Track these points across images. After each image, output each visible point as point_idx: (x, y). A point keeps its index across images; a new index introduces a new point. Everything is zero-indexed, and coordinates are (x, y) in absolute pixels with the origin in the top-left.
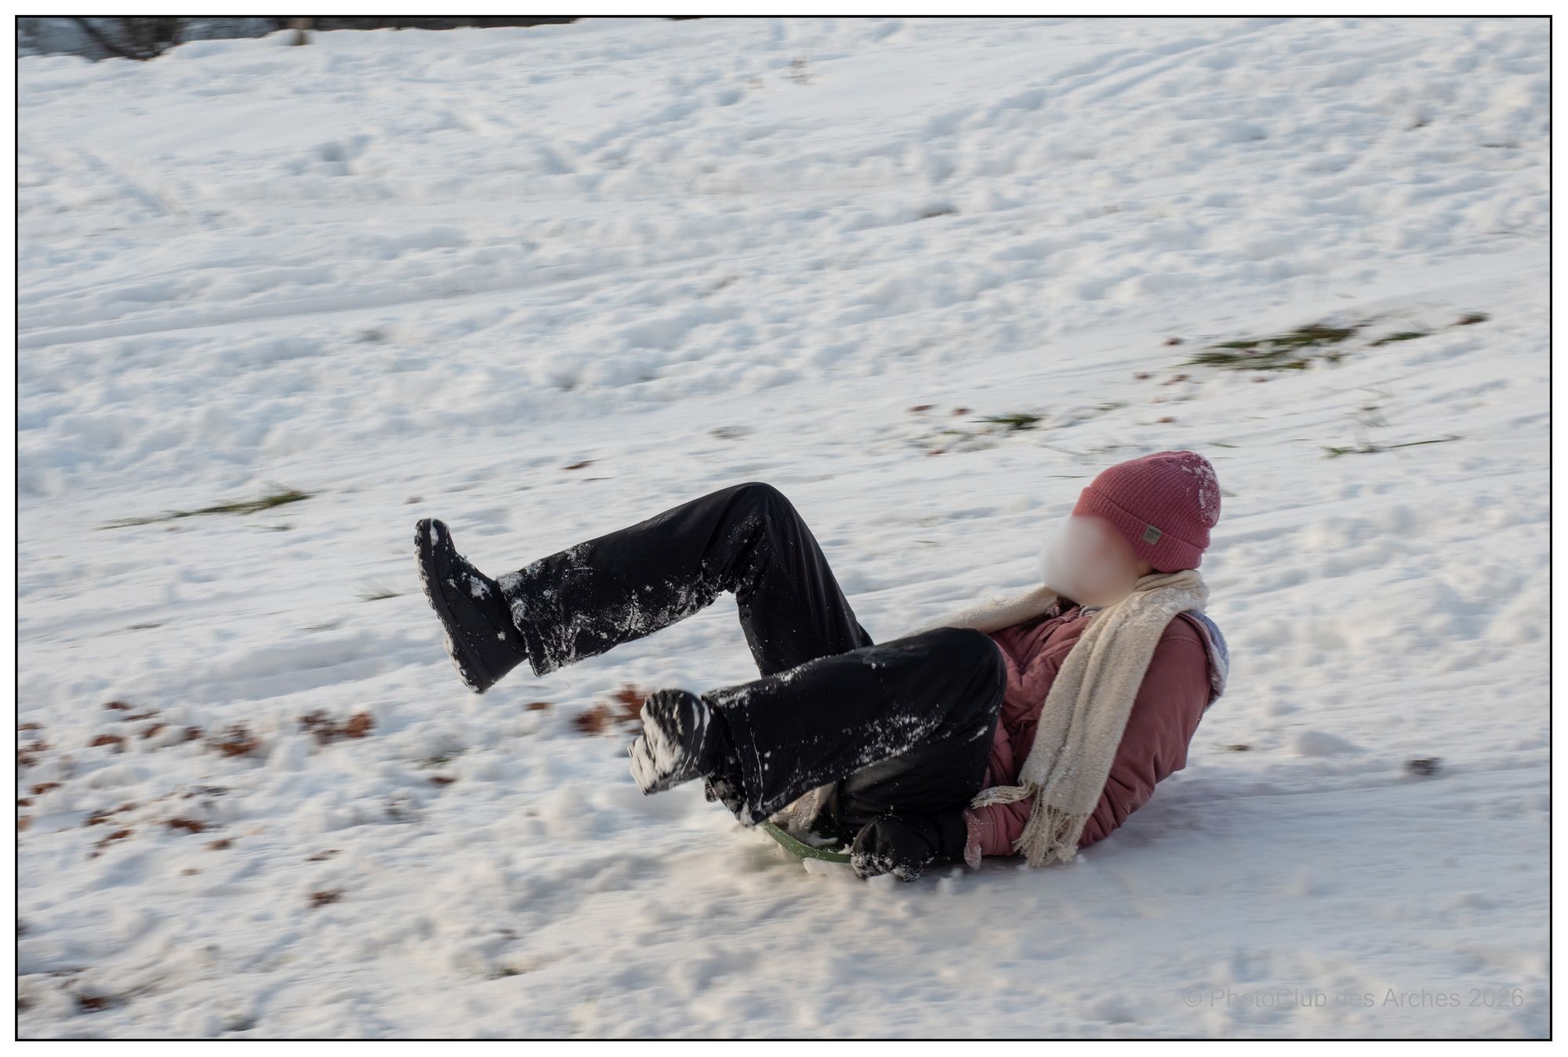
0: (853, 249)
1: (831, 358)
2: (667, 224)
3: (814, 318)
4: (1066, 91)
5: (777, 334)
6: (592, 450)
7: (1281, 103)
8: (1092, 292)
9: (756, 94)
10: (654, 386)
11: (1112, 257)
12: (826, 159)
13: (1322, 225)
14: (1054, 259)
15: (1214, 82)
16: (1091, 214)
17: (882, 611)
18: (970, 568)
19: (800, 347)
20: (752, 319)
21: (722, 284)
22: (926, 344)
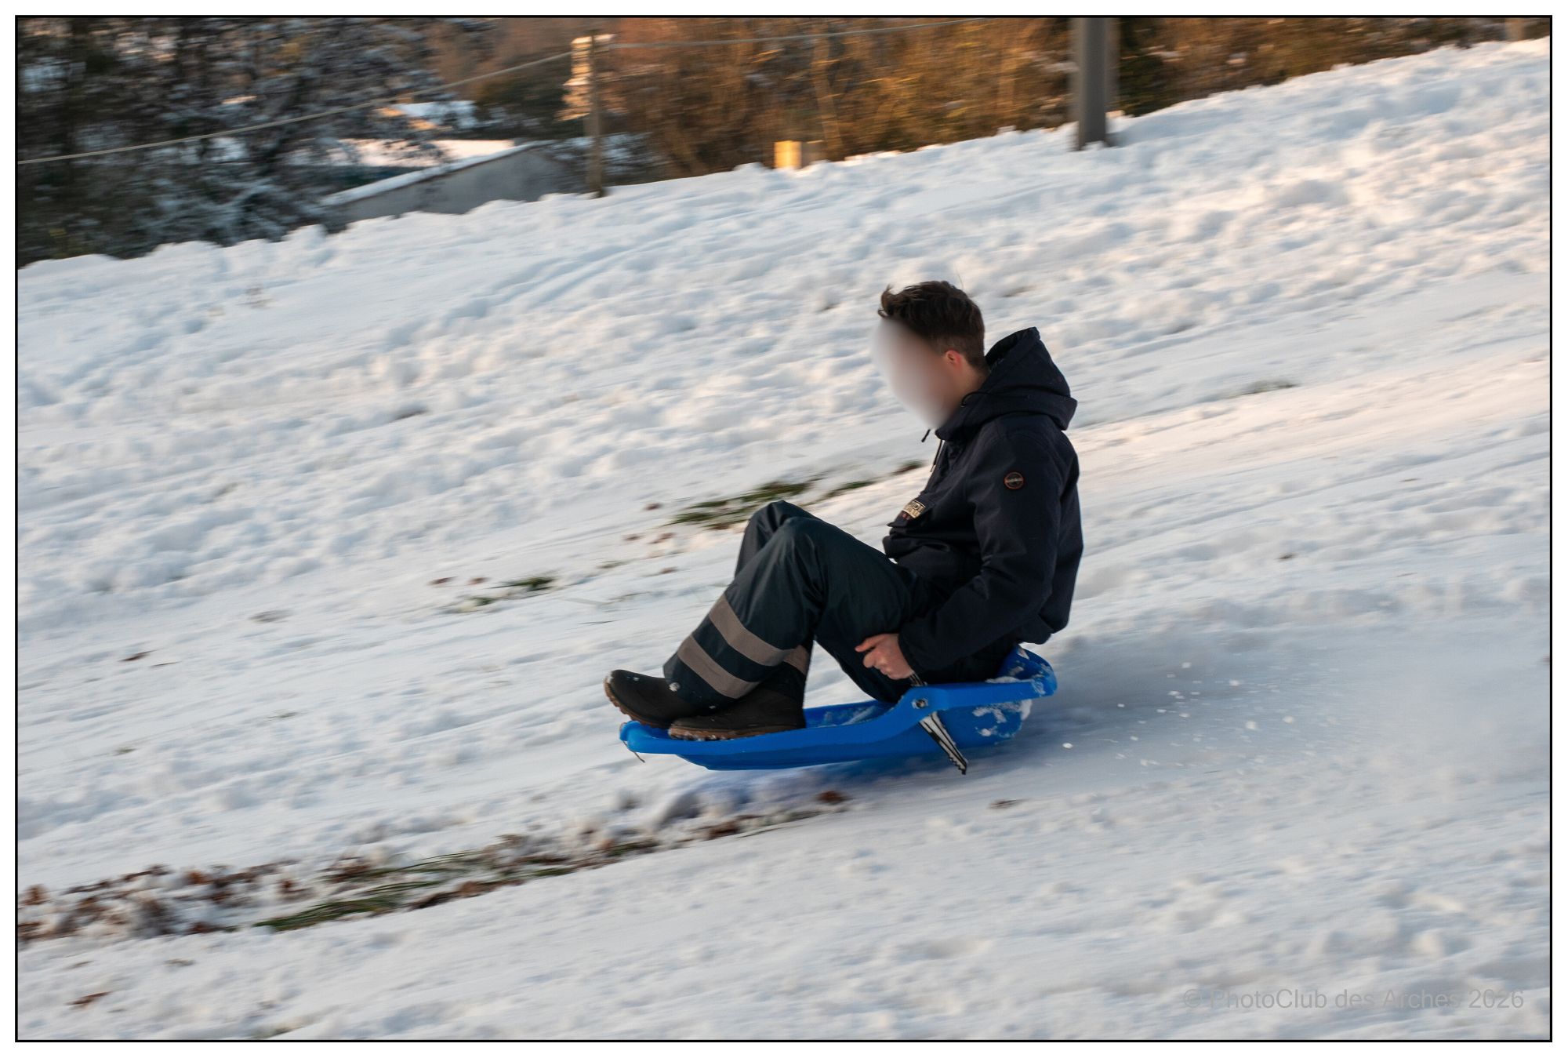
0: (339, 450)
1: (346, 546)
2: (162, 443)
3: (319, 513)
4: (507, 299)
5: (290, 529)
6: (143, 643)
7: (702, 297)
8: (572, 470)
9: (219, 320)
10: (187, 583)
11: (582, 439)
12: (299, 374)
13: (762, 398)
14: (530, 445)
15: (640, 282)
16: (553, 405)
17: (479, 739)
18: (547, 699)
19: (315, 538)
20: (262, 518)
21: (223, 491)
22: (430, 527)
